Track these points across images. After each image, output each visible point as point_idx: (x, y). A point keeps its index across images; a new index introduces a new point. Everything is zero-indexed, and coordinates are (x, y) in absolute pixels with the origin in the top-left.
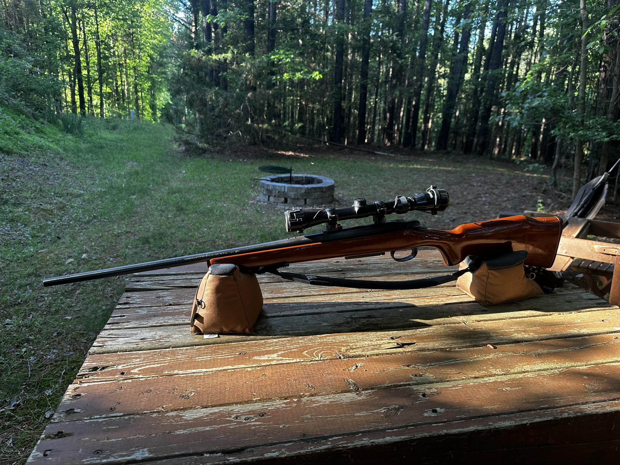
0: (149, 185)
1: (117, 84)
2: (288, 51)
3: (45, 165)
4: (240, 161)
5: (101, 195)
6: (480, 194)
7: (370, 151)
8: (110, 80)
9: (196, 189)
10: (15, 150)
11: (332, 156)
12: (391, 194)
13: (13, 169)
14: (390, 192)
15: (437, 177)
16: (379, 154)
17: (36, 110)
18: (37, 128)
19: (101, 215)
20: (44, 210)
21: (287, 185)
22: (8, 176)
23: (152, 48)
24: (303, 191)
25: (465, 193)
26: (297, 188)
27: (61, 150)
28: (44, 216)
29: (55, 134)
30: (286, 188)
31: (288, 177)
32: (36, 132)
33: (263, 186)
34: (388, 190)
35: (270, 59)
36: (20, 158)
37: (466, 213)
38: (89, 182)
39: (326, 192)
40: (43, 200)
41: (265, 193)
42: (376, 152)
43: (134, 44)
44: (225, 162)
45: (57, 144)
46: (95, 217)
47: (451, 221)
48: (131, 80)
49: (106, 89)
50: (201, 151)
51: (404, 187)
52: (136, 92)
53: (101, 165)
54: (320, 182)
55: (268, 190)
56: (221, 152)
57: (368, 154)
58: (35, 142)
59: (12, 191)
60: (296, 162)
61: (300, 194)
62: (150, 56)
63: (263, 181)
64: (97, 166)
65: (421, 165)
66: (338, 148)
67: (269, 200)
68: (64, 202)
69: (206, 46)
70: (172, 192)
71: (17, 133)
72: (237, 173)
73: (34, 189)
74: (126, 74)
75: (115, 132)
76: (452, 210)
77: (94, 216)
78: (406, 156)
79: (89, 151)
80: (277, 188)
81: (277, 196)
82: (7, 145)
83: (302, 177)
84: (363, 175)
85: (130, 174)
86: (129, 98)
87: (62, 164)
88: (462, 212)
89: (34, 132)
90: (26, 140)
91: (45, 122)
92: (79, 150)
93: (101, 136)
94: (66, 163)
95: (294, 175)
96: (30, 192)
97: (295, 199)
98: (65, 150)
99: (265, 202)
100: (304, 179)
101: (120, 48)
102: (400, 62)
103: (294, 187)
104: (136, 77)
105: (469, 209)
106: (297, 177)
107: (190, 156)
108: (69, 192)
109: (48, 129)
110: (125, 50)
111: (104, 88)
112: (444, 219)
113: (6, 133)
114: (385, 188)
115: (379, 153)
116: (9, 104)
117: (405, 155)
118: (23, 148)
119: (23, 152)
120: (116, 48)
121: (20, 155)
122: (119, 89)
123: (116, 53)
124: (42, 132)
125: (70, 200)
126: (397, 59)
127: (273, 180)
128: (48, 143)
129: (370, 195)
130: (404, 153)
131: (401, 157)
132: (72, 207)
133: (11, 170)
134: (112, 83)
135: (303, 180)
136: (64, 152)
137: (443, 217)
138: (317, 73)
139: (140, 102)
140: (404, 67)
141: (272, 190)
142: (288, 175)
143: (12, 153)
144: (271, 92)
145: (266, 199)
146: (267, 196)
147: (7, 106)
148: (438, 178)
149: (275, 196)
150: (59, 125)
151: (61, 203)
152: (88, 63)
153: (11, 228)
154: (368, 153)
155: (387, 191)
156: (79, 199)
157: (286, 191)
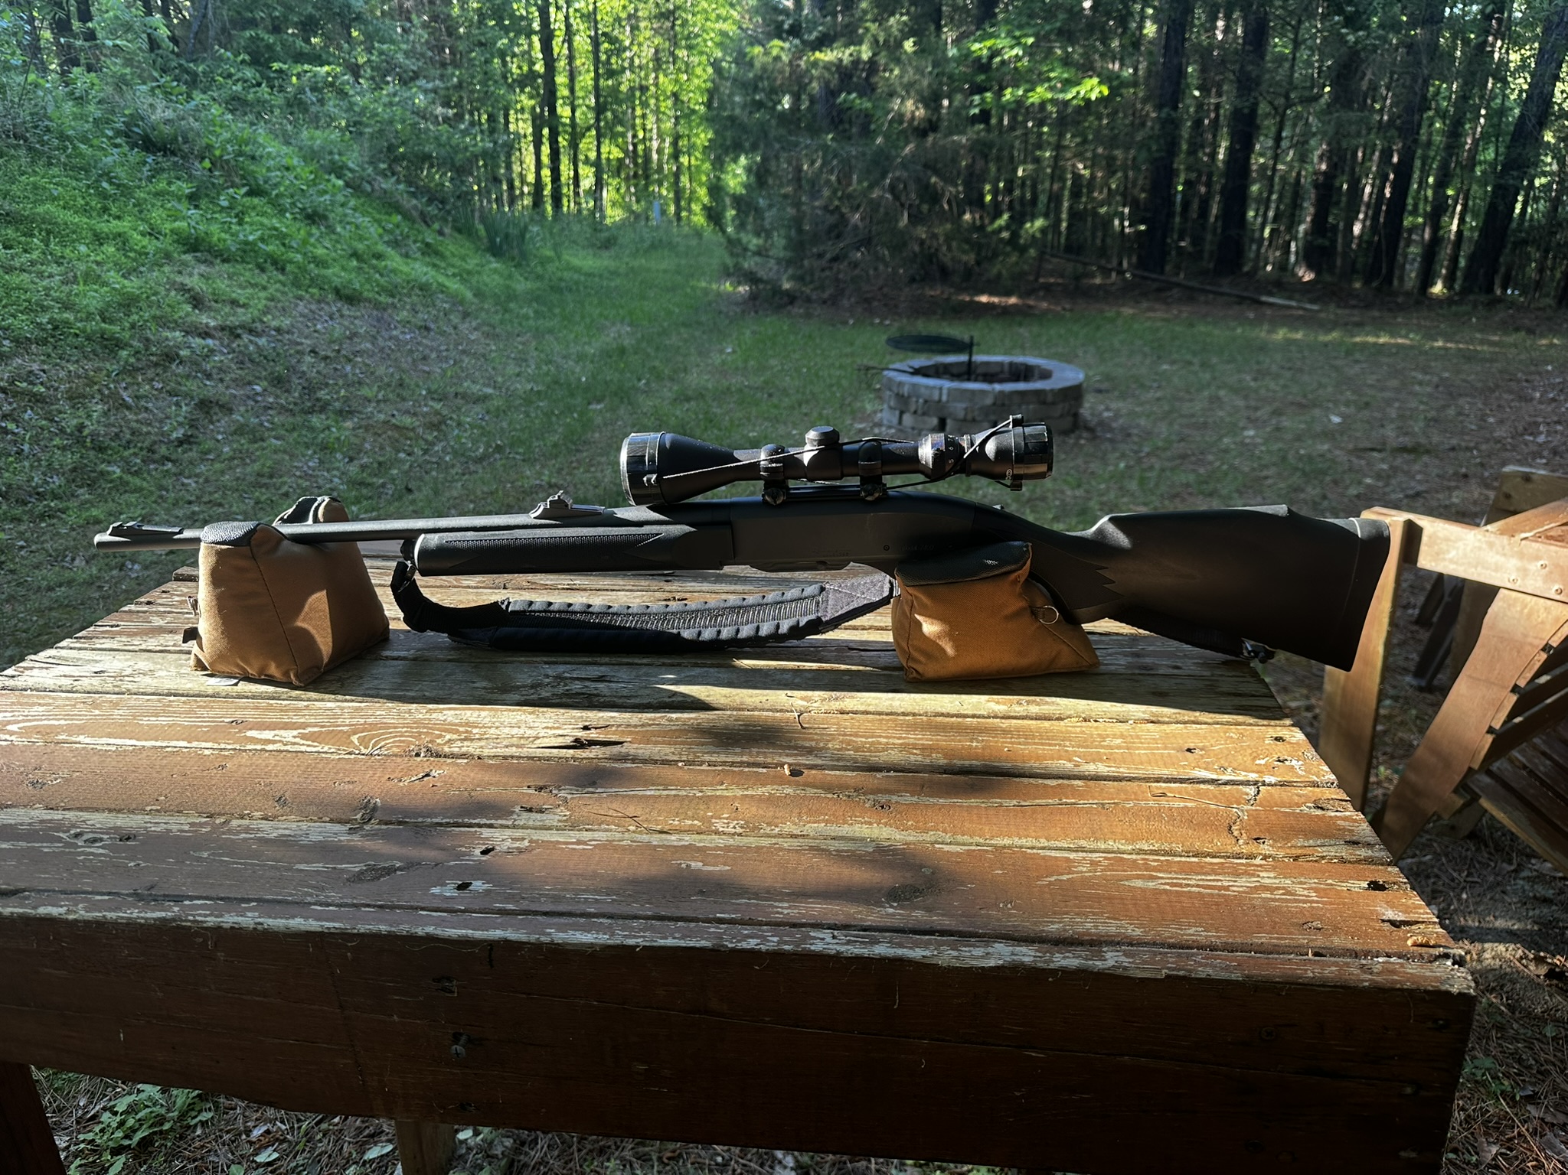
0: (639, 380)
1: (635, 136)
2: (1020, 27)
3: (427, 329)
4: (872, 324)
5: (529, 399)
6: (1537, 424)
7: (1245, 294)
8: (620, 129)
9: (740, 391)
10: (366, 294)
11: (1127, 311)
12: (1259, 413)
13: (354, 335)
14: (1257, 409)
15: (1425, 370)
16: (1271, 305)
17: (430, 201)
18: (428, 245)
19: (512, 445)
20: (396, 427)
21: (947, 384)
22: (338, 351)
23: (719, 45)
24: (989, 401)
25: (1491, 420)
26: (973, 392)
27: (469, 295)
28: (394, 442)
29: (463, 258)
30: (945, 392)
31: (962, 363)
32: (423, 254)
33: (889, 384)
34: (1253, 403)
35: (970, 53)
36: (375, 313)
37: (1465, 476)
38: (512, 369)
39: (1053, 403)
40: (399, 406)
41: (892, 403)
42: (1264, 298)
43: (675, 36)
44: (833, 325)
45: (463, 281)
46: (499, 449)
47: (1407, 496)
48: (668, 125)
49: (612, 152)
50: (786, 299)
51: (1305, 396)
52: (676, 155)
53: (551, 331)
54: (1046, 375)
55: (900, 397)
56: (833, 301)
57: (1240, 303)
58: (412, 277)
59: (341, 382)
60: (1020, 325)
61: (981, 408)
62: (716, 64)
63: (891, 374)
64: (538, 334)
65: (1392, 335)
66: (1155, 285)
67: (900, 422)
68: (445, 412)
69: (815, 28)
70: (683, 398)
71: (379, 256)
72: (852, 354)
73: (386, 380)
74: (657, 111)
75: (606, 254)
76: (1426, 465)
77: (498, 446)
78: (1356, 312)
79: (535, 298)
80: (923, 390)
81: (920, 412)
82: (350, 281)
83: (1001, 364)
84: (1196, 361)
85: (606, 354)
86: (660, 169)
87: (464, 327)
88: (1456, 474)
89: (418, 255)
90: (394, 271)
91: (447, 231)
92: (512, 296)
93: (568, 263)
94: (474, 324)
95: (979, 358)
96: (375, 388)
97: (965, 420)
98: (478, 294)
99: (890, 427)
100: (1006, 368)
101: (644, 47)
102: (1351, 38)
103: (966, 391)
104: (677, 118)
105: (1482, 465)
106: (987, 364)
107: (756, 312)
108: (461, 390)
109: (452, 245)
110: (657, 51)
111: (604, 149)
112: (1387, 489)
113: (355, 255)
114: (1246, 397)
115: (1271, 300)
116: (373, 190)
117: (1354, 307)
118: (384, 290)
119: (383, 299)
120: (635, 48)
121: (377, 306)
122: (640, 147)
123: (637, 61)
124: (437, 253)
125: (459, 409)
126: (1344, 31)
127: (917, 372)
128: (441, 279)
129: (1193, 416)
130: (1353, 302)
131: (1339, 311)
132: (459, 424)
133: (350, 338)
134: (623, 135)
135: (1002, 372)
136: (476, 301)
137: (1387, 485)
138: (1095, 80)
139: (684, 180)
140: (1363, 54)
141: (909, 397)
142: (963, 358)
143: (359, 301)
144: (964, 141)
145: (895, 421)
146: (897, 413)
147: (368, 195)
148: (1426, 373)
149: (915, 412)
150: (479, 238)
151: (437, 413)
152: (572, 90)
153: (321, 462)
154: (1241, 300)
155: (1248, 407)
156: (478, 408)
157: (944, 398)
